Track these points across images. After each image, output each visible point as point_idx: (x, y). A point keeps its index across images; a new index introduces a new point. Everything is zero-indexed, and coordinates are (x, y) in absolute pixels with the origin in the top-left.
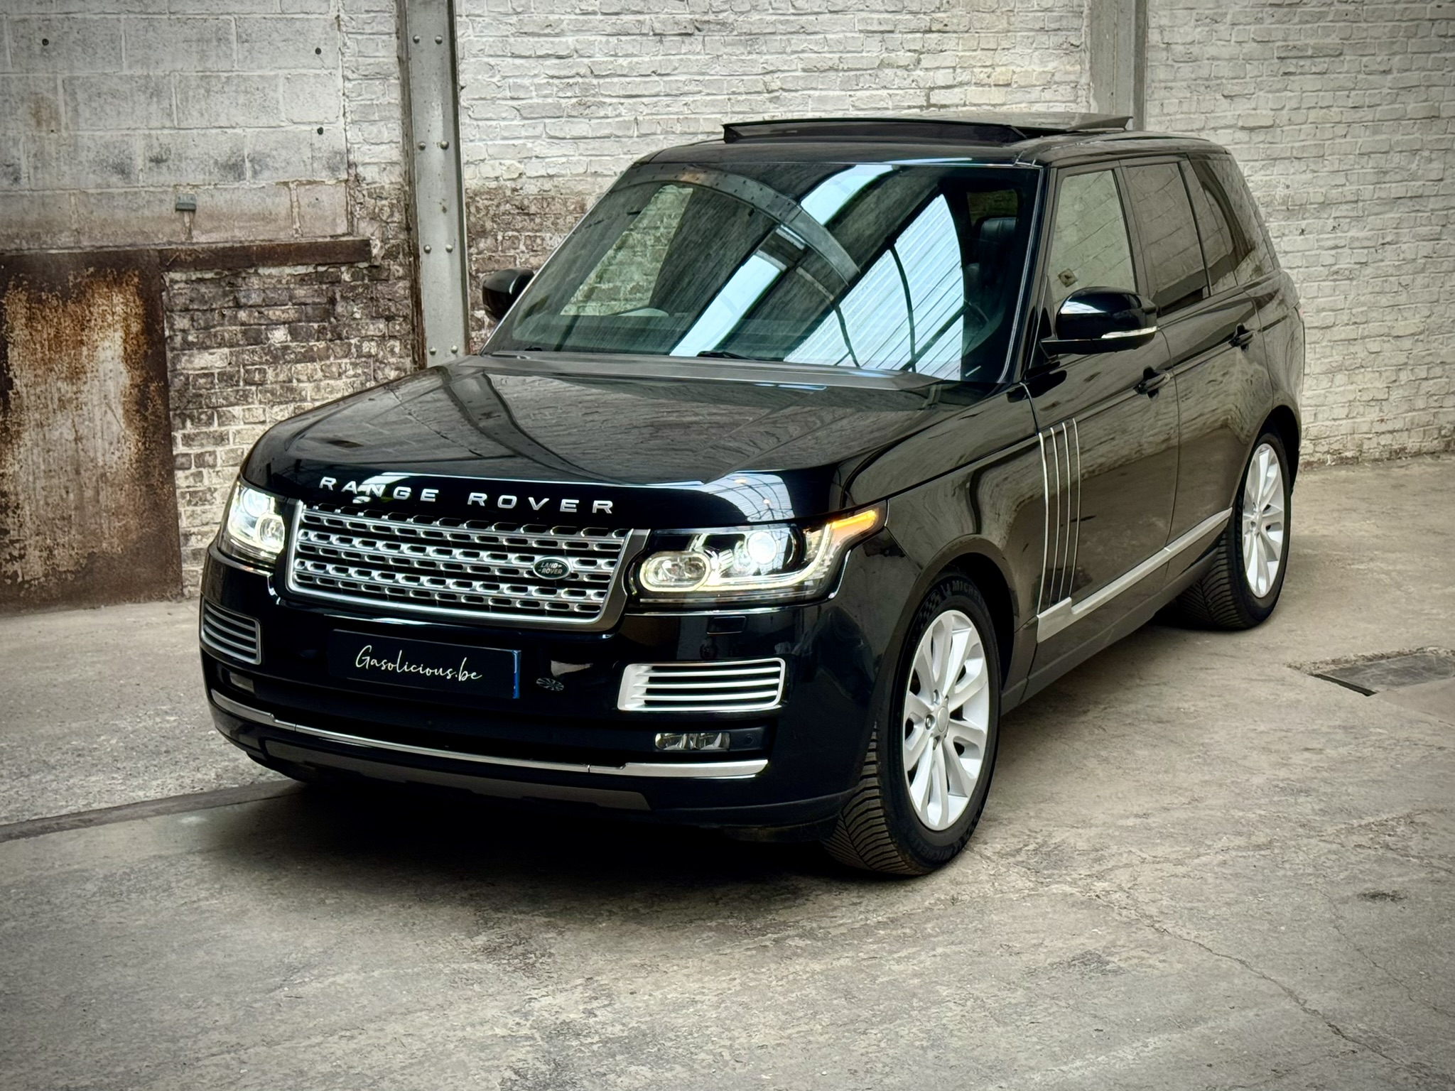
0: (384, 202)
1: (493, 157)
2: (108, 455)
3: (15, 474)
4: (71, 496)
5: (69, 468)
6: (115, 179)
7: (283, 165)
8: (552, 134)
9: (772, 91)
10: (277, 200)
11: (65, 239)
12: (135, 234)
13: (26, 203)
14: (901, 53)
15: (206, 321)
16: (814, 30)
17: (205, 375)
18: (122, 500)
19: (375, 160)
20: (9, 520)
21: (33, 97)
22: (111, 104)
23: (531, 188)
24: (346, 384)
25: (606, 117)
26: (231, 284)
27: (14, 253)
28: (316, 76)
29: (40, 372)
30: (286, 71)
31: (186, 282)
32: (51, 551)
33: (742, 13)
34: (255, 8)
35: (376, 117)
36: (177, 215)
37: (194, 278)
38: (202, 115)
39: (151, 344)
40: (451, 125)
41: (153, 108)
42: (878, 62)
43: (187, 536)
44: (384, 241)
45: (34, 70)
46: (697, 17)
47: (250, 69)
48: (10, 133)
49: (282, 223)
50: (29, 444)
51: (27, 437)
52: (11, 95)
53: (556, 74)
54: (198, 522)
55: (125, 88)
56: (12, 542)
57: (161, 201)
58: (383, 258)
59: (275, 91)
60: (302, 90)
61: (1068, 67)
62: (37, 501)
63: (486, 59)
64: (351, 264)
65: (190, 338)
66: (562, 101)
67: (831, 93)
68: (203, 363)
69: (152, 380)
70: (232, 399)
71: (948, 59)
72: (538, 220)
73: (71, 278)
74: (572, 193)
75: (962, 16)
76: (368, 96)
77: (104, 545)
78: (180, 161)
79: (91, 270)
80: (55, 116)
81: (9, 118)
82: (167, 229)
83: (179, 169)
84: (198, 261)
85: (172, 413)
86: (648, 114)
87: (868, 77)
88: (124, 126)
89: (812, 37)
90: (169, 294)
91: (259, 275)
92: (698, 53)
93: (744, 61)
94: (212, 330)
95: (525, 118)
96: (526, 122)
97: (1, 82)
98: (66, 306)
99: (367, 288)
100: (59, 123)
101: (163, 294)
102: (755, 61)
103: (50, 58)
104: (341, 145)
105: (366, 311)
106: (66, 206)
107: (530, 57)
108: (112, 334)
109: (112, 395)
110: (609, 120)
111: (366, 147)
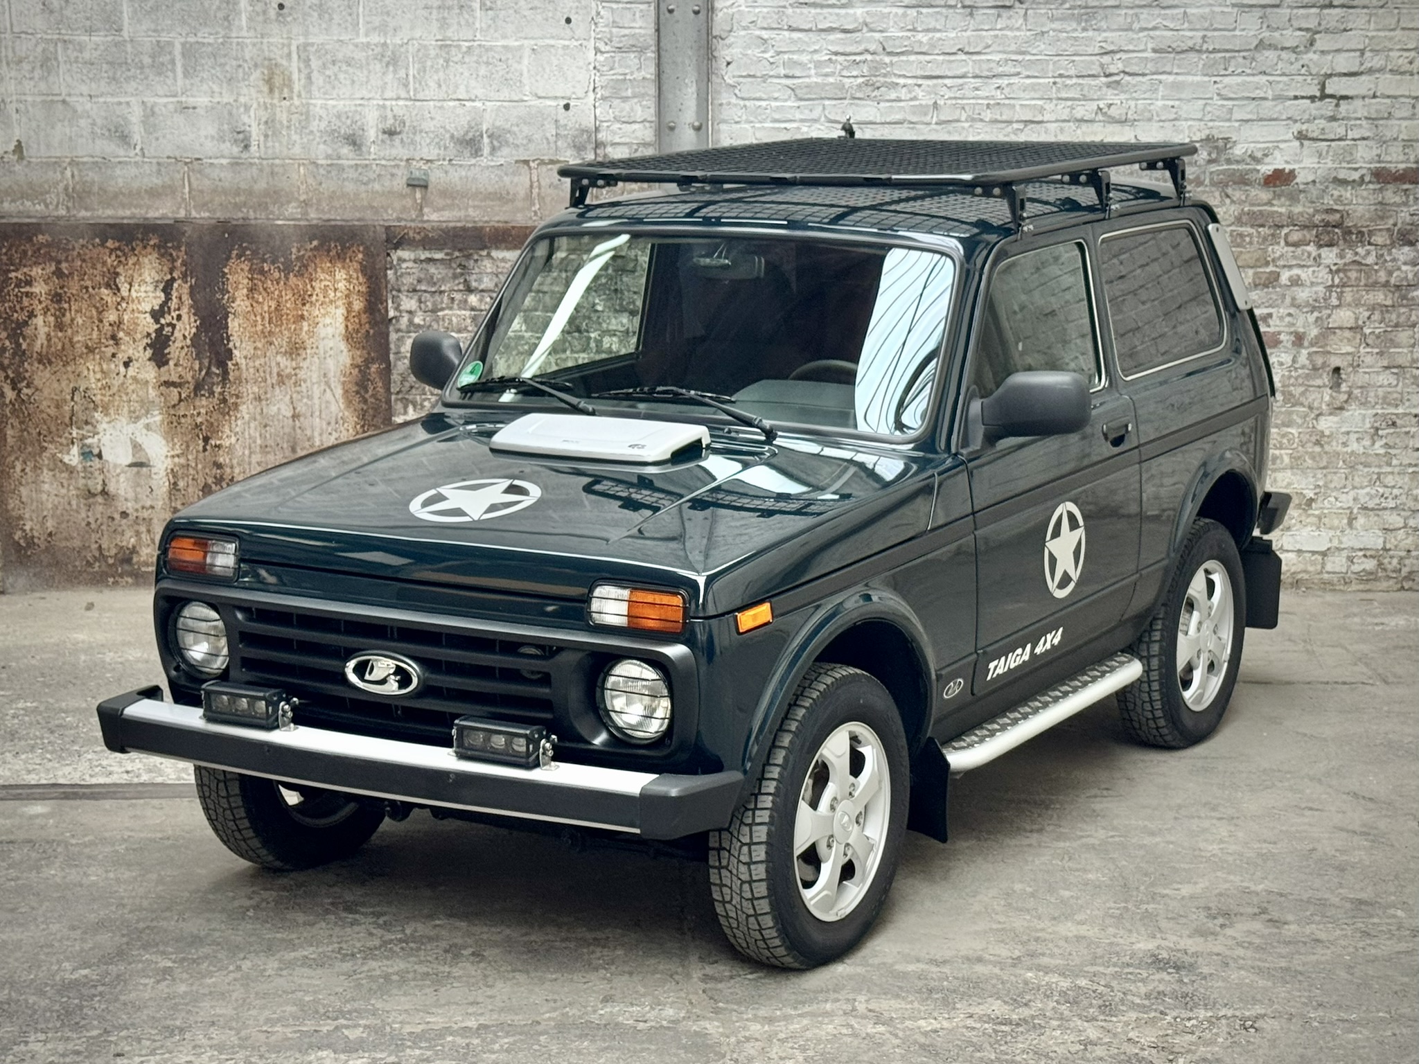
2: (325, 436)
3: (230, 447)
5: (285, 446)
6: (346, 150)
7: (525, 142)
8: (832, 117)
9: (1111, 75)
10: (516, 179)
11: (292, 210)
12: (364, 209)
13: (254, 170)
14: (1288, 32)
15: (434, 304)
19: (628, 140)
21: (266, 63)
22: (346, 72)
25: (899, 100)
26: (464, 267)
27: (241, 222)
28: (565, 47)
29: (259, 345)
30: (533, 42)
31: (415, 261)
35: (629, 93)
36: (408, 190)
37: (423, 257)
38: (440, 86)
39: (373, 323)
40: (705, 105)
41: (390, 76)
42: (1255, 42)
45: (270, 36)
47: (497, 39)
48: (242, 100)
49: (519, 204)
50: (247, 417)
51: (245, 410)
52: (245, 61)
53: (841, 50)
55: (359, 55)
57: (393, 175)
59: (519, 63)
60: (548, 62)
63: (758, 33)
65: (417, 320)
66: (846, 80)
67: (1190, 78)
69: (373, 361)
71: (1354, 40)
73: (294, 250)
76: (621, 71)
78: (415, 134)
79: (315, 243)
80: (288, 83)
81: (241, 84)
82: (397, 205)
83: (413, 142)
84: (428, 240)
85: (393, 397)
86: (950, 98)
87: (1240, 60)
88: (358, 95)
89: (1168, 11)
90: (396, 273)
91: (492, 258)
92: (1018, 29)
93: (1076, 39)
94: (440, 314)
95: (801, 99)
96: (803, 103)
97: (234, 45)
98: (287, 279)
99: (611, 279)
100: (291, 91)
101: (389, 272)
102: (1091, 39)
103: (285, 23)
104: (589, 123)
105: (609, 304)
106: (295, 176)
107: (810, 30)
108: (333, 311)
109: (331, 374)
110: (902, 104)
111: (616, 126)
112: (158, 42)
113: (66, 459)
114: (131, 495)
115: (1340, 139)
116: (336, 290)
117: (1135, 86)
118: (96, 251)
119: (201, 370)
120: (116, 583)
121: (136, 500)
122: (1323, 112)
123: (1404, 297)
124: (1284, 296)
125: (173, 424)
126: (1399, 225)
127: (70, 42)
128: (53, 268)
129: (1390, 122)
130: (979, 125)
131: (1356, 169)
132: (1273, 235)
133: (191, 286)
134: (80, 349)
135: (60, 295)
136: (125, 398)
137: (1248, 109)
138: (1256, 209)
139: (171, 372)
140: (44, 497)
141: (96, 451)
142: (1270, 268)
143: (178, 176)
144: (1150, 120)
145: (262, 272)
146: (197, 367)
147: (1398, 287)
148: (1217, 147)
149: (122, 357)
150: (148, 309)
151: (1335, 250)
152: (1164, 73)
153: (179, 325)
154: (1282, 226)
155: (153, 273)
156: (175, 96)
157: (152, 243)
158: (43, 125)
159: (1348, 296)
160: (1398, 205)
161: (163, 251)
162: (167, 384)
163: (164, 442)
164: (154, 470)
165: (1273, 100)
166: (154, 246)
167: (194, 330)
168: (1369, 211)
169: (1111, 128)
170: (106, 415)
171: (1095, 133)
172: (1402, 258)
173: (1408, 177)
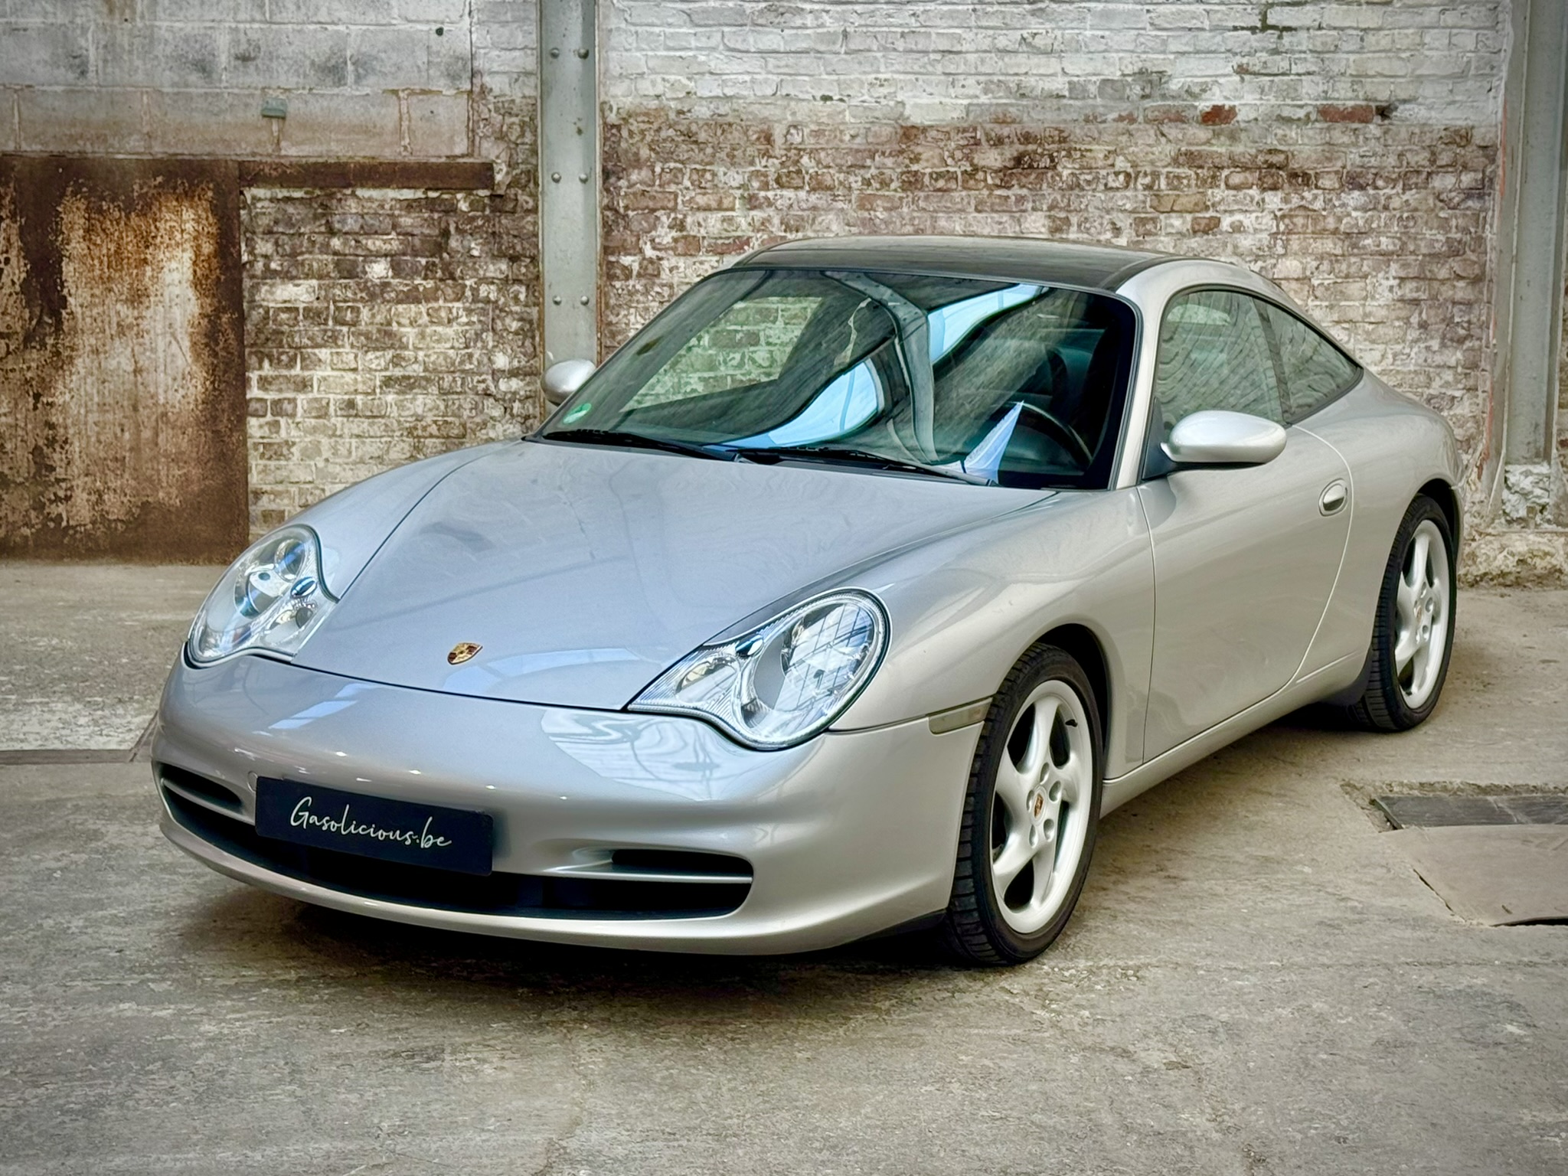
0: (514, 119)
1: (653, 71)
2: (170, 393)
3: (64, 405)
4: (127, 435)
5: (126, 403)
6: (194, 78)
7: (393, 69)
8: (732, 45)
10: (383, 111)
11: (135, 143)
12: (214, 141)
13: (92, 99)
15: (293, 248)
17: (288, 310)
18: (184, 445)
19: (507, 69)
20: (56, 456)
23: (703, 111)
24: (457, 333)
25: (804, 27)
26: (325, 207)
27: (77, 155)
29: (97, 292)
31: (271, 200)
32: (100, 496)
35: (509, 17)
36: (264, 121)
37: (280, 196)
38: (299, 8)
39: (225, 268)
40: (590, 28)
43: (258, 494)
44: (511, 165)
49: (388, 138)
50: (82, 371)
51: (81, 364)
54: (271, 478)
56: (58, 481)
57: (247, 105)
58: (509, 186)
62: (88, 437)
64: (469, 190)
65: (273, 266)
66: (746, 5)
67: (1121, 7)
68: (286, 296)
69: (225, 312)
70: (319, 340)
72: (709, 151)
73: (136, 187)
74: (755, 119)
77: (161, 494)
78: (271, 60)
79: (160, 179)
80: (130, 3)
81: (78, 4)
82: (251, 138)
83: (269, 69)
84: (287, 176)
85: (247, 351)
86: (860, 26)
88: (208, 17)
90: (250, 213)
91: (357, 197)
94: (300, 258)
95: (697, 25)
96: (698, 29)
98: (128, 219)
99: (489, 221)
100: (134, 12)
101: (242, 212)
104: (464, 48)
105: (486, 248)
106: (137, 105)
108: (180, 254)
109: (177, 325)
110: (808, 31)
111: (495, 53)
115: (1283, 74)
116: (183, 231)
117: (1061, 14)
119: (31, 319)
122: (1265, 44)
123: (1355, 246)
124: (1225, 244)
125: (1, 379)
126: (1349, 168)
129: (1337, 56)
130: (893, 55)
131: (1301, 107)
132: (1214, 177)
133: (21, 227)
137: (1184, 41)
138: (1193, 148)
142: (1210, 213)
143: (7, 105)
144: (1077, 51)
145: (100, 211)
146: (27, 316)
147: (1348, 235)
148: (1151, 82)
151: (1280, 194)
153: (8, 269)
154: (1223, 168)
156: (4, 16)
159: (1295, 245)
160: (1347, 146)
165: (1211, 31)
167: (24, 275)
168: (1315, 152)
169: (1035, 60)
171: (1019, 65)
172: (1352, 203)
173: (1357, 116)
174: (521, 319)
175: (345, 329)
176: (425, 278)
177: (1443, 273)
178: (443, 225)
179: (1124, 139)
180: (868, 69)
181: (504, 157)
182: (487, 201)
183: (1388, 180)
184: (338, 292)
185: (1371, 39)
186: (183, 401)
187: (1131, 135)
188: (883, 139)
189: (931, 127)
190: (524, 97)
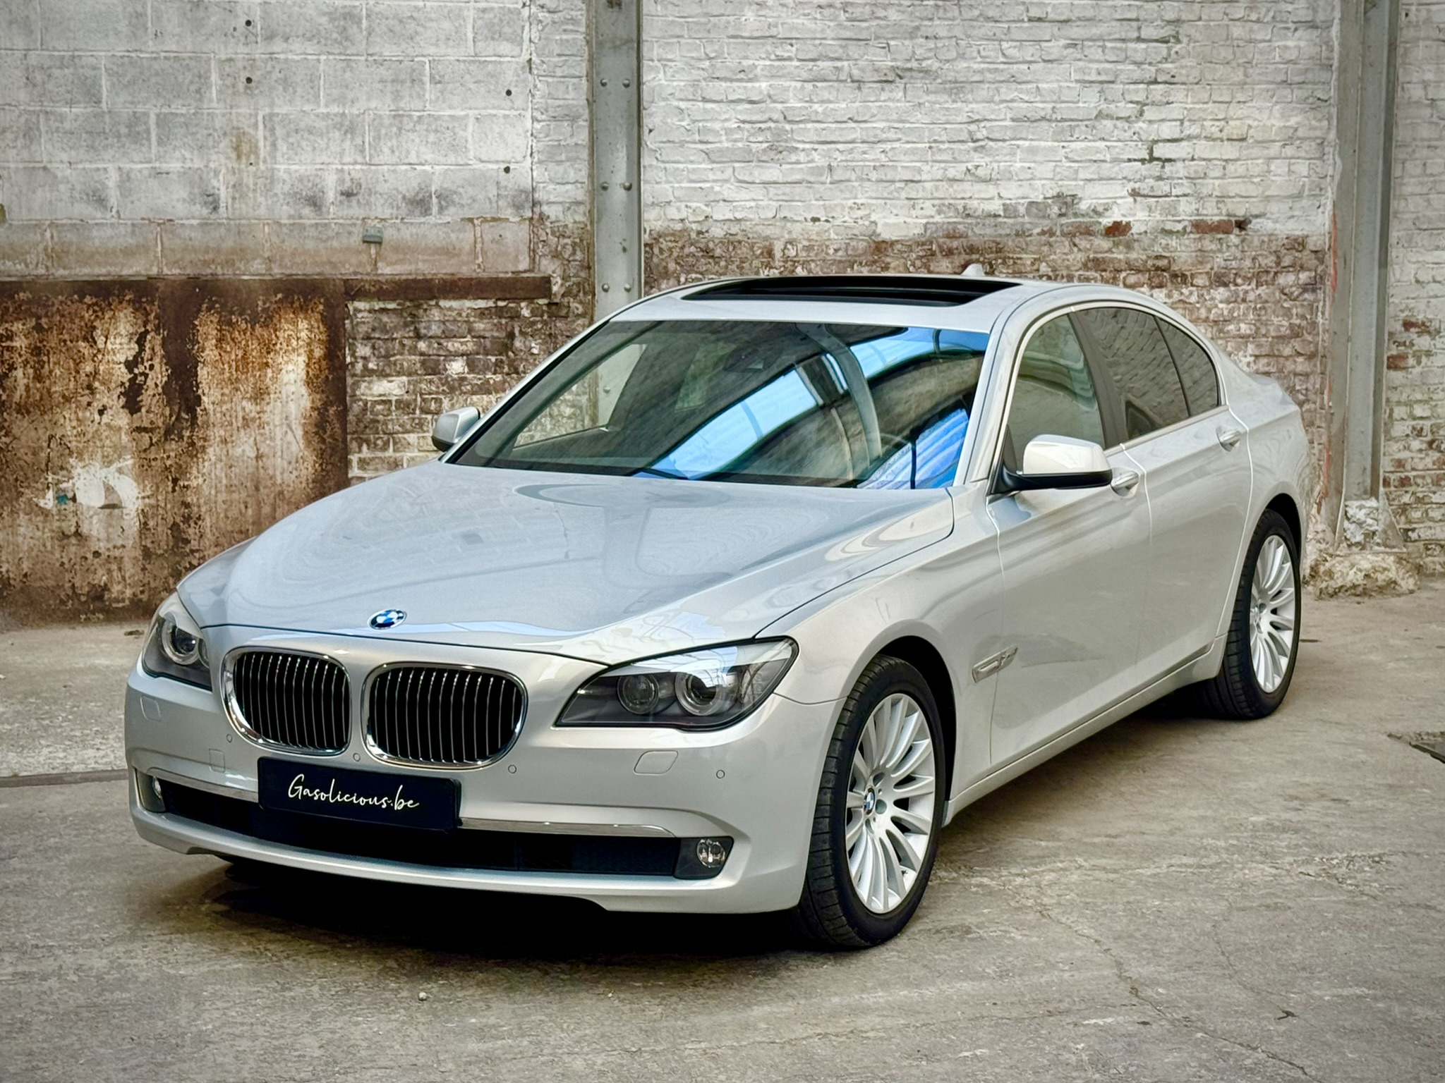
0: (567, 241)
1: (679, 200)
2: (286, 475)
3: (198, 487)
4: (250, 511)
5: (249, 484)
6: (307, 211)
7: (469, 202)
8: (741, 178)
9: (977, 141)
10: (461, 236)
11: (258, 266)
12: (323, 264)
13: (222, 230)
14: (1122, 104)
15: (387, 350)
16: (1025, 79)
17: (383, 402)
19: (561, 199)
20: (191, 531)
21: (235, 132)
22: (307, 140)
23: (717, 232)
25: (798, 162)
26: (413, 316)
27: (209, 277)
28: (506, 117)
29: (226, 391)
30: (476, 112)
31: (370, 311)
33: (948, 61)
34: (449, 51)
35: (563, 157)
36: (364, 246)
37: (377, 308)
38: (393, 152)
39: (332, 369)
40: (635, 167)
41: (348, 143)
42: (1095, 113)
44: (565, 278)
45: (238, 106)
46: (899, 64)
47: (444, 110)
48: (212, 165)
49: (465, 258)
50: (213, 458)
51: (212, 452)
52: (215, 130)
53: (748, 118)
55: (320, 124)
56: (192, 551)
57: (350, 233)
58: (563, 296)
59: (464, 130)
60: (491, 129)
61: (1313, 122)
62: (218, 514)
63: (676, 103)
64: (530, 300)
65: (371, 366)
66: (752, 145)
67: (1043, 144)
68: (381, 391)
69: (332, 405)
70: (408, 427)
71: (1175, 111)
72: (723, 263)
73: (260, 303)
74: (759, 237)
75: (1192, 67)
76: (556, 137)
78: (370, 195)
79: (280, 296)
80: (255, 150)
81: (212, 151)
82: (354, 260)
83: (368, 203)
84: (383, 291)
85: (349, 437)
86: (842, 161)
87: (1084, 128)
88: (319, 160)
89: (1023, 86)
90: (352, 322)
91: (440, 307)
92: (898, 101)
93: (947, 109)
94: (392, 359)
95: (714, 162)
96: (715, 165)
97: (205, 117)
98: (253, 329)
99: (546, 325)
100: (257, 157)
101: (346, 322)
102: (959, 110)
103: (252, 96)
104: (527, 184)
105: (544, 347)
106: (259, 235)
107: (721, 101)
108: (295, 358)
109: (293, 416)
110: (801, 166)
111: (551, 187)
112: (135, 113)
113: (42, 503)
114: (103, 535)
115: (1166, 196)
116: (298, 339)
117: (997, 150)
118: (74, 306)
119: (171, 416)
120: (88, 620)
121: (108, 539)
122: (1152, 173)
123: (1221, 331)
125: (144, 467)
126: (1216, 269)
127: (52, 113)
128: (33, 323)
129: (1205, 181)
130: (867, 184)
131: (1179, 221)
132: (1114, 279)
133: (163, 338)
134: (57, 398)
135: (39, 348)
136: (98, 444)
137: (1091, 170)
138: (1099, 256)
139: (144, 418)
140: (20, 539)
141: (70, 495)
143: (151, 237)
144: (1010, 179)
145: (230, 323)
146: (167, 413)
147: (1215, 322)
148: (1066, 203)
149: (97, 405)
150: (123, 360)
151: (1164, 291)
152: (1021, 139)
153: (151, 374)
154: (1121, 271)
155: (128, 326)
156: (149, 162)
157: (127, 298)
158: (24, 191)
160: (1214, 252)
161: (137, 305)
162: (139, 429)
163: (135, 484)
164: (125, 511)
165: (1111, 162)
166: (129, 301)
167: (165, 379)
168: (1191, 257)
169: (978, 186)
170: (81, 460)
171: (964, 191)
172: (1218, 297)
173: (1222, 228)
174: (573, 406)
175: (429, 417)
176: (495, 373)
177: (1287, 351)
178: (509, 329)
179: (1046, 249)
180: (848, 195)
181: (559, 271)
182: (545, 308)
183: (1245, 278)
184: (423, 386)
185: (1231, 167)
186: (297, 481)
187: (1051, 246)
188: (860, 252)
189: (897, 241)
190: (575, 222)
